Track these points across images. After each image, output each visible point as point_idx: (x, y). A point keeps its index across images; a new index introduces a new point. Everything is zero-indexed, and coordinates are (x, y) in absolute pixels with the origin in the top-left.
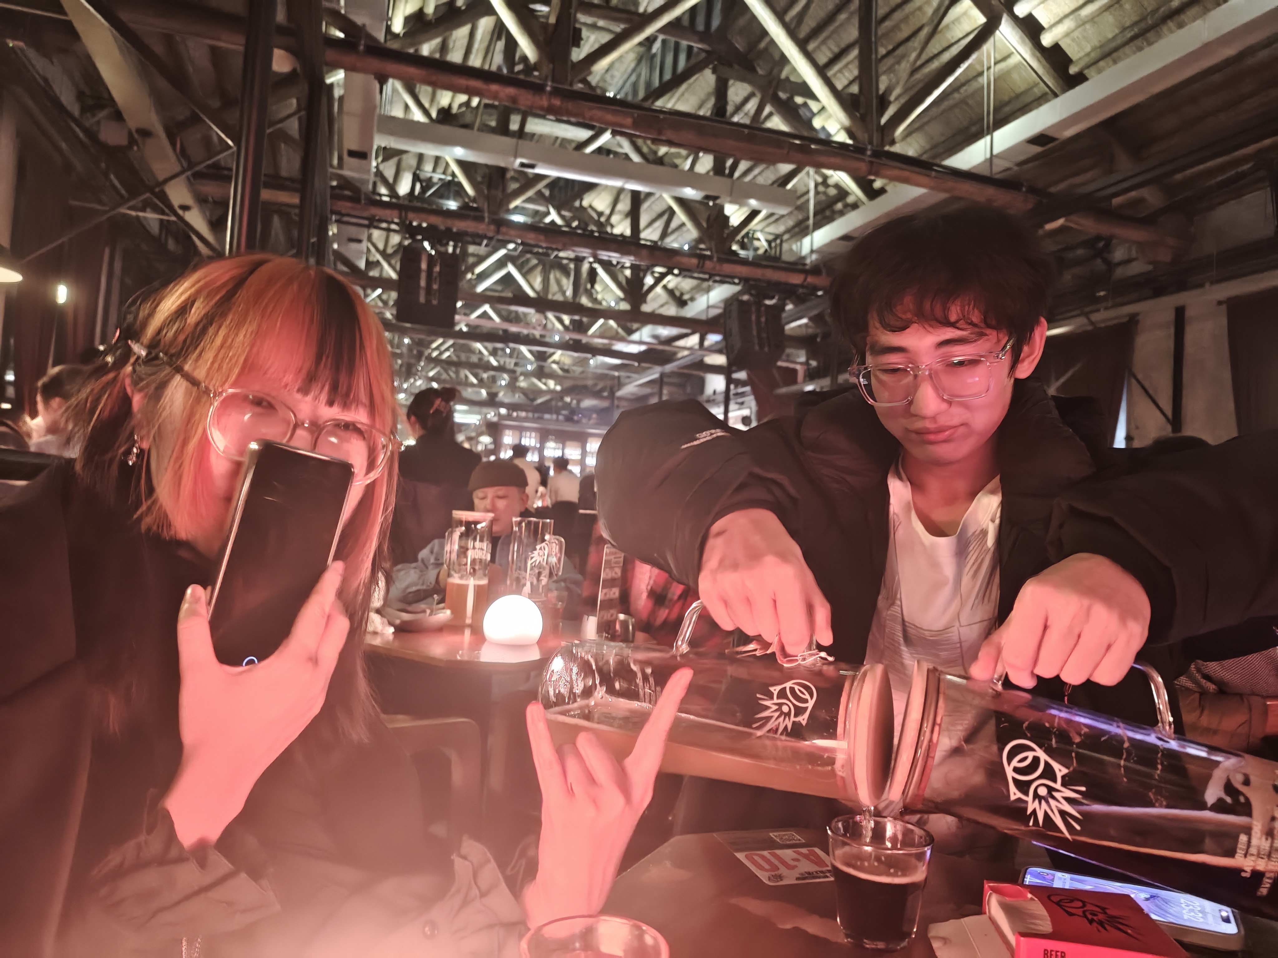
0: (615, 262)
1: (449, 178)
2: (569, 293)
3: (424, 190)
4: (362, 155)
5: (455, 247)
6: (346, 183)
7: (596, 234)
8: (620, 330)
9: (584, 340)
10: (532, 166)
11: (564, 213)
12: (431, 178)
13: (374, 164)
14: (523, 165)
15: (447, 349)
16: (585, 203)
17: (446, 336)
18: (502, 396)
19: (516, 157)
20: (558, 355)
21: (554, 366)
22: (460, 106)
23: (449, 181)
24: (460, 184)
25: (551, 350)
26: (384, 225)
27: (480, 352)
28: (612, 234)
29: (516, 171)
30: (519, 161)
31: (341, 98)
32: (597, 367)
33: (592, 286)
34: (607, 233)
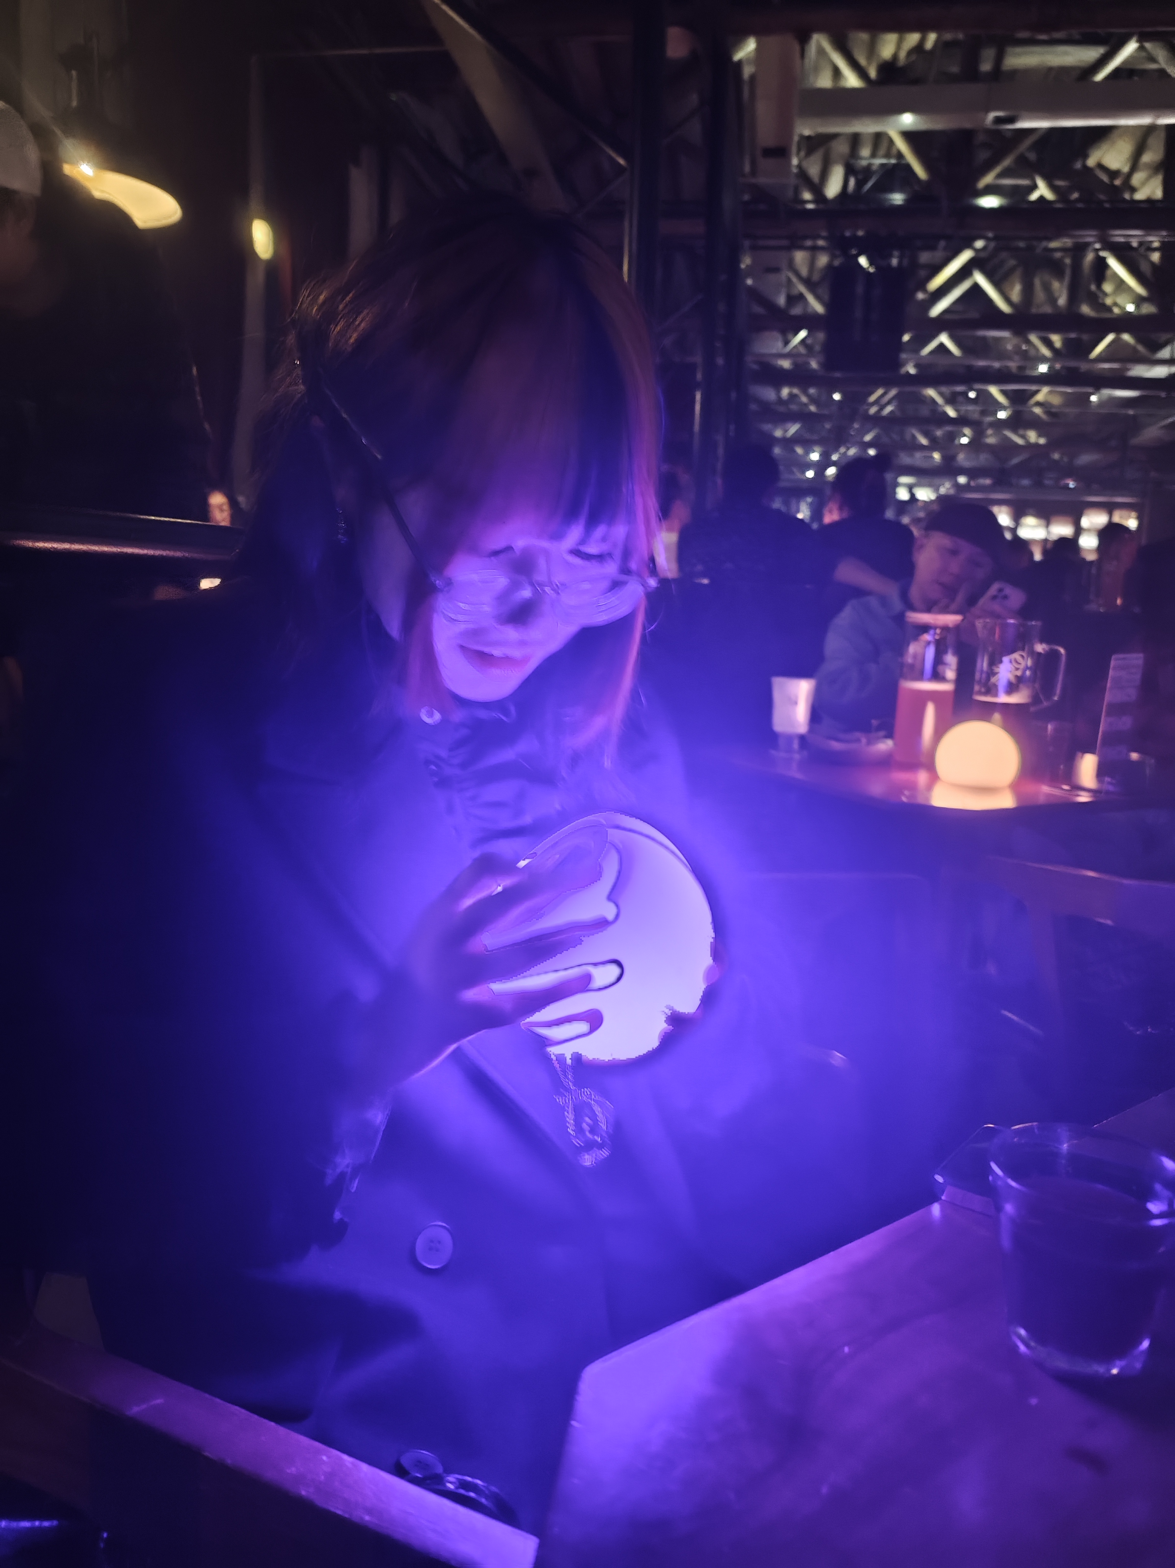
0: (1135, 244)
1: (893, 161)
2: (1062, 301)
3: (860, 184)
4: (780, 152)
5: (901, 258)
6: (761, 195)
7: (1107, 205)
8: (1140, 348)
9: (1084, 367)
10: (1012, 120)
11: (1060, 183)
12: (870, 165)
13: (795, 161)
14: (998, 120)
15: (889, 403)
16: (1091, 162)
17: (887, 384)
18: (962, 458)
19: (988, 110)
20: (1043, 394)
21: (1037, 410)
22: (910, 52)
23: (895, 166)
24: (908, 168)
25: (1034, 388)
26: (809, 243)
27: (933, 401)
28: (1134, 202)
29: (988, 132)
30: (992, 115)
31: (753, 77)
32: (1101, 404)
33: (1099, 286)
34: (1124, 200)
